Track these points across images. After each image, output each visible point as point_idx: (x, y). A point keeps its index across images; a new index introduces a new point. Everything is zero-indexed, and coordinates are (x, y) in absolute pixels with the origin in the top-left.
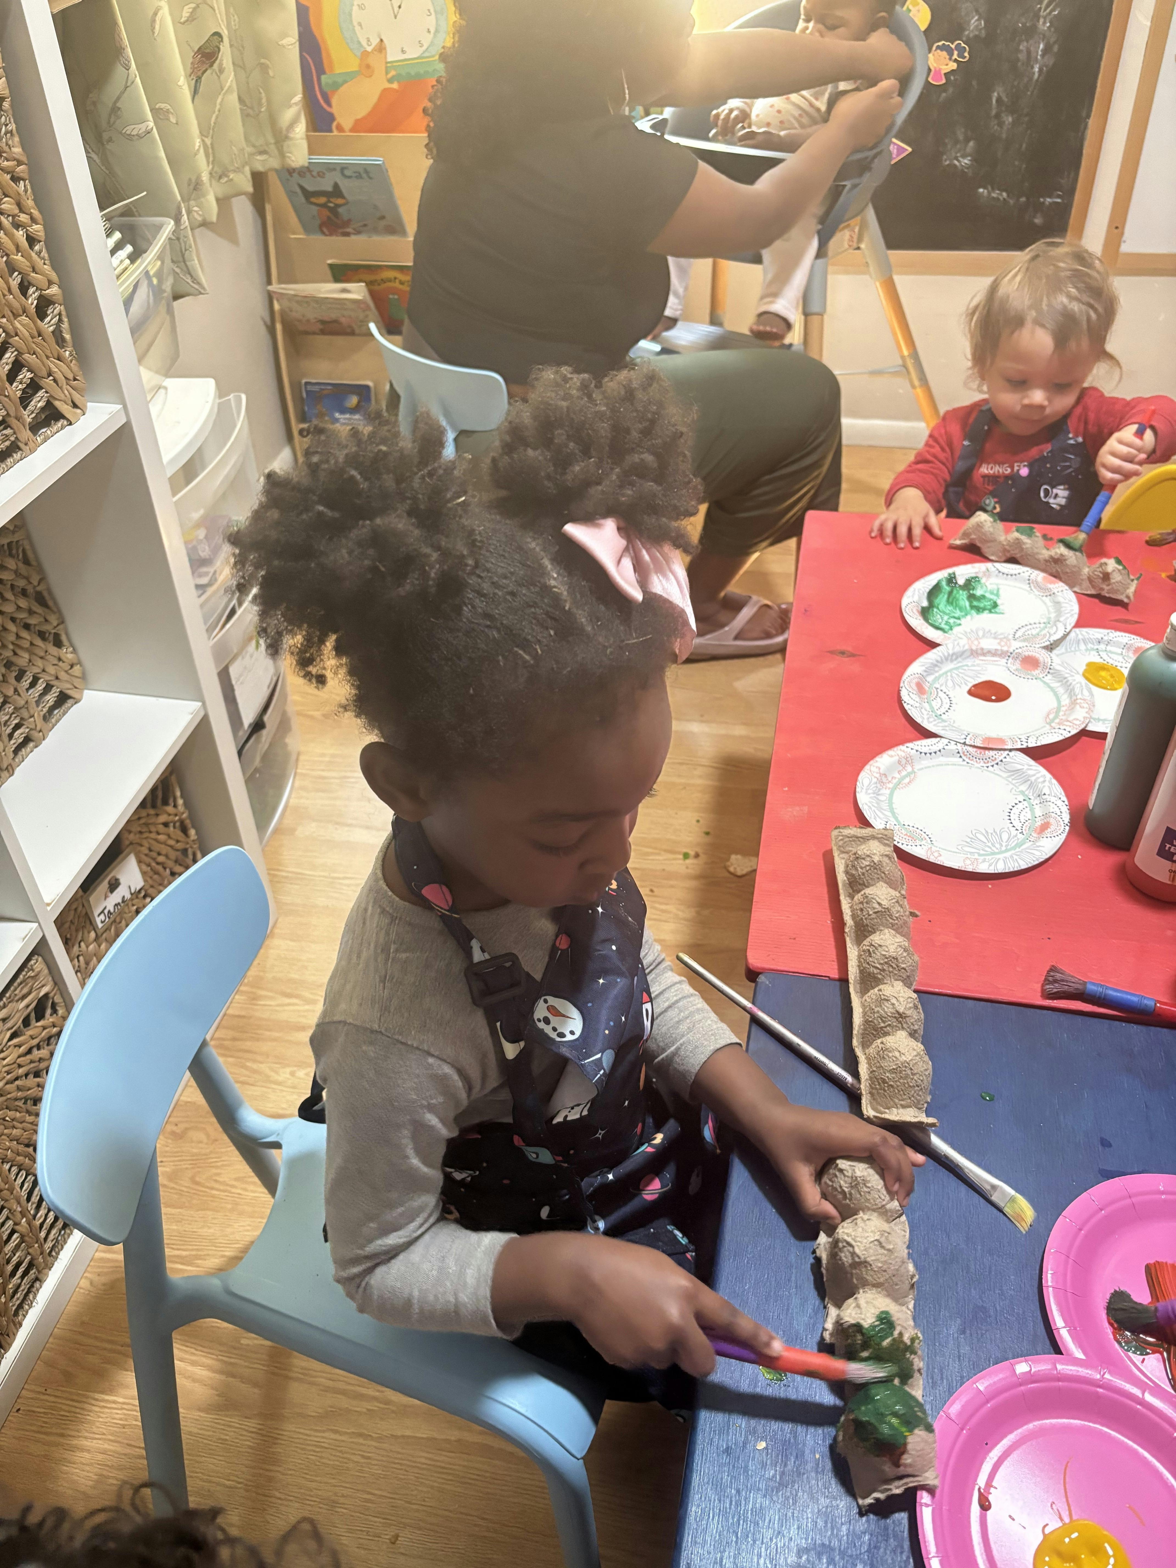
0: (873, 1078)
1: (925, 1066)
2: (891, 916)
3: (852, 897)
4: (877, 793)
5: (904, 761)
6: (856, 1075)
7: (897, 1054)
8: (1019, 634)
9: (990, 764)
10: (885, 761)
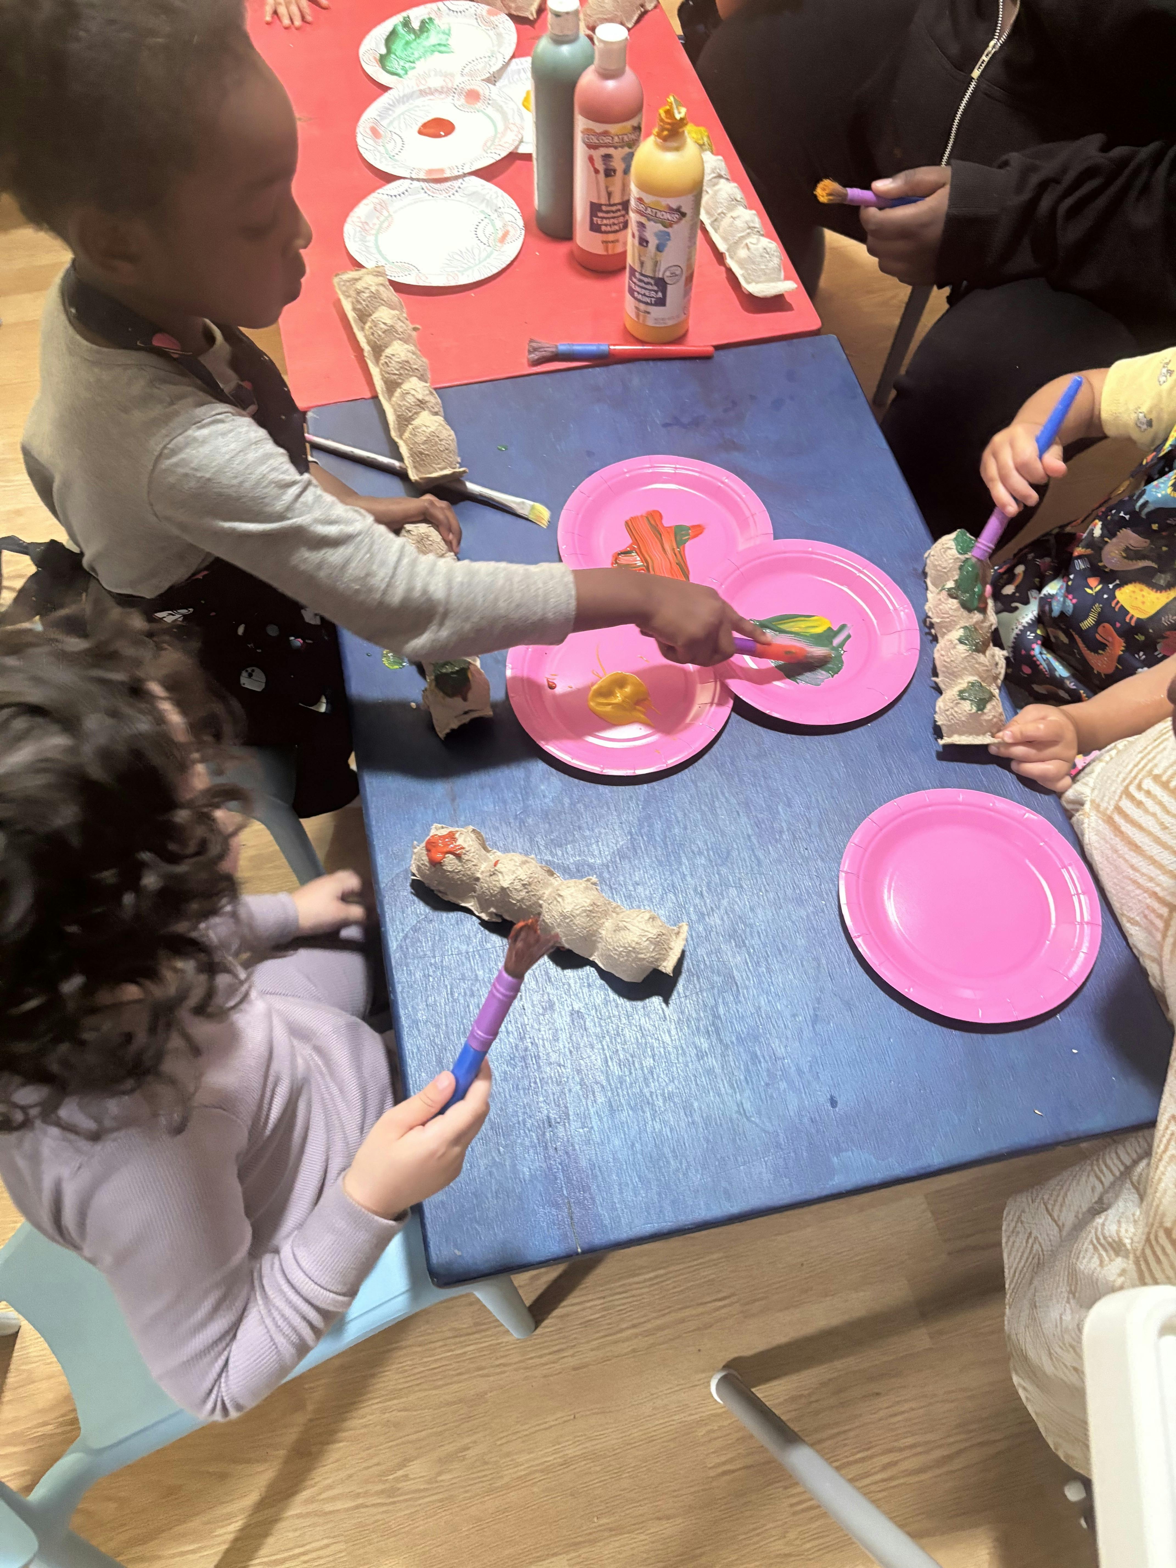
0: (414, 454)
1: (448, 434)
2: (396, 332)
3: (363, 329)
4: (363, 240)
5: (378, 207)
6: (400, 459)
7: (424, 428)
8: (467, 70)
9: (450, 194)
10: (362, 210)
